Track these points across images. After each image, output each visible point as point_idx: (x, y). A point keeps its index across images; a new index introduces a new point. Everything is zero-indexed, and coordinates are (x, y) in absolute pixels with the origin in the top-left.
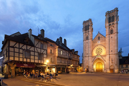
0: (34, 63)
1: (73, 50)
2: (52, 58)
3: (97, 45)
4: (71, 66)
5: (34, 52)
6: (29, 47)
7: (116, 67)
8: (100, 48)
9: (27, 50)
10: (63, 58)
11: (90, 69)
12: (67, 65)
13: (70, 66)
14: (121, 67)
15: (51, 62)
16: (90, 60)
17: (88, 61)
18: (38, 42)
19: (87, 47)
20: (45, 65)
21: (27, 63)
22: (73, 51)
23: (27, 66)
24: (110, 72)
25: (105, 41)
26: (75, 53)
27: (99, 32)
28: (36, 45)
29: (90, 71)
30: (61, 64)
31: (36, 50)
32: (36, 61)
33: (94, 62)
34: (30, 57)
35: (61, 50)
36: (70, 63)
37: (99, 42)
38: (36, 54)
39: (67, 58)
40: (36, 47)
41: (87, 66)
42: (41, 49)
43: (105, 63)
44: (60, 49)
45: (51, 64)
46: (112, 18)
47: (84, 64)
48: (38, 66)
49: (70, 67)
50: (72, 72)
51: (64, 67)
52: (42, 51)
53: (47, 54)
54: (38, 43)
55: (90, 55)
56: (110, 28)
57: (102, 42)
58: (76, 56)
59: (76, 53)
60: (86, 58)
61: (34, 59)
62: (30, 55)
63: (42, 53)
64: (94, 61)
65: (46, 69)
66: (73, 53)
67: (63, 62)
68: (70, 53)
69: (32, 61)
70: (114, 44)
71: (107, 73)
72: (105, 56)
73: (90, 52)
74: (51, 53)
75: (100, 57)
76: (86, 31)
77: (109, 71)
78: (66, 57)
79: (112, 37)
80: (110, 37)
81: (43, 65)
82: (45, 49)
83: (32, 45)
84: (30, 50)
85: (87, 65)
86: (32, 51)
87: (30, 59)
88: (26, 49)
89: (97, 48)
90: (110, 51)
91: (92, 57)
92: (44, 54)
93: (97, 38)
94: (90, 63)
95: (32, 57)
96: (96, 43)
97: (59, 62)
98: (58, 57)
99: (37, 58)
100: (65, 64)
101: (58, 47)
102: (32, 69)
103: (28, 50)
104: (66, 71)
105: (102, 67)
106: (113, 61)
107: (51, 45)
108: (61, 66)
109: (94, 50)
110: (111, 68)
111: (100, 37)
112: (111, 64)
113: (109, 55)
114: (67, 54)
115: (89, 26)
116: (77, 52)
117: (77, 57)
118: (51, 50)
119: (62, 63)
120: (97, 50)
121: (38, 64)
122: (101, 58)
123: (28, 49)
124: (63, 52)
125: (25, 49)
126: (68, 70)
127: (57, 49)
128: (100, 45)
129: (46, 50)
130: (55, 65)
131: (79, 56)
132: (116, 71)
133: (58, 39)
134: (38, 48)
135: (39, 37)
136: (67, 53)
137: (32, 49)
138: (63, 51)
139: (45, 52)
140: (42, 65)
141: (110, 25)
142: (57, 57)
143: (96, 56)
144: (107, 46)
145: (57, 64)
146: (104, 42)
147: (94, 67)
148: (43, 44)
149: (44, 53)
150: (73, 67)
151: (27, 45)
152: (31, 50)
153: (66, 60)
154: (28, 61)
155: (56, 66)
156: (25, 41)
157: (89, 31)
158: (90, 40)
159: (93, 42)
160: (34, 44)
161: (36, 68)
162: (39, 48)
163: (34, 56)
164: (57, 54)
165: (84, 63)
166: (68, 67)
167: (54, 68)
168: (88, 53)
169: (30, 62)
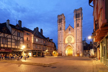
0: (11, 48)
1: (48, 38)
2: (28, 44)
3: (68, 35)
4: (47, 51)
5: (11, 39)
6: (6, 35)
7: (81, 52)
8: (70, 38)
9: (4, 37)
10: (39, 44)
11: (62, 54)
12: (42, 50)
14: (84, 52)
15: (28, 47)
17: (61, 48)
18: (14, 31)
19: (61, 36)
20: (21, 50)
21: (4, 48)
22: (48, 39)
23: (4, 51)
26: (50, 41)
27: (70, 25)
28: (13, 34)
29: (63, 55)
30: (37, 49)
31: (13, 38)
32: (13, 47)
33: (65, 49)
34: (7, 43)
35: (37, 38)
37: (70, 33)
38: (13, 41)
40: (13, 35)
43: (74, 49)
44: (35, 37)
45: (27, 49)
46: (78, 15)
48: (15, 51)
49: (45, 52)
50: (48, 56)
51: (40, 52)
52: (19, 38)
53: (23, 41)
54: (15, 32)
55: (63, 43)
56: (77, 23)
57: (71, 32)
58: (51, 43)
60: (60, 45)
61: (11, 45)
62: (7, 42)
63: (18, 40)
65: (23, 54)
66: (48, 41)
67: (38, 48)
68: (45, 41)
69: (9, 46)
70: (80, 35)
71: (74, 56)
72: (73, 43)
73: (62, 40)
74: (27, 40)
75: (70, 44)
77: (76, 55)
78: (42, 44)
81: (20, 50)
82: (22, 37)
83: (9, 33)
86: (9, 38)
87: (7, 45)
88: (3, 36)
89: (68, 37)
91: (65, 44)
92: (21, 41)
93: (68, 29)
95: (9, 43)
96: (67, 33)
97: (35, 48)
99: (13, 44)
100: (40, 50)
102: (9, 53)
103: (6, 37)
105: (71, 52)
107: (28, 34)
108: (37, 51)
109: (66, 39)
111: (71, 28)
114: (42, 41)
115: (62, 19)
116: (52, 40)
118: (27, 38)
119: (37, 48)
120: (68, 39)
121: (15, 49)
122: (71, 45)
124: (38, 40)
125: (2, 37)
127: (33, 37)
128: (70, 35)
131: (54, 43)
132: (81, 55)
133: (35, 29)
134: (15, 36)
135: (16, 27)
136: (43, 40)
137: (10, 36)
138: (39, 38)
140: (18, 49)
141: (76, 20)
142: (33, 44)
143: (67, 43)
144: (75, 36)
145: (32, 49)
146: (73, 33)
147: (66, 52)
148: (20, 33)
149: (20, 40)
150: (48, 52)
151: (4, 33)
153: (42, 46)
156: (2, 30)
157: (62, 24)
158: (63, 31)
159: (65, 32)
160: (11, 32)
163: (11, 42)
166: (44, 52)
167: (31, 52)
168: (61, 41)
169: (7, 47)
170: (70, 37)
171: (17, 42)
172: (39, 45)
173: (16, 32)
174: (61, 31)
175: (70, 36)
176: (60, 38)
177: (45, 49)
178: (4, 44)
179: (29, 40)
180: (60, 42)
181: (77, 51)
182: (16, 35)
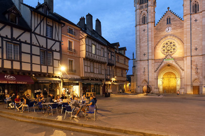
0: (30, 73)
1: (117, 44)
2: (72, 61)
3: (166, 36)
4: (113, 79)
5: (31, 44)
6: (17, 33)
8: (171, 43)
9: (12, 38)
12: (103, 77)
13: (111, 81)
16: (150, 68)
17: (146, 71)
18: (39, 22)
19: (145, 39)
20: (56, 77)
21: (12, 72)
22: (116, 47)
23: (13, 81)
24: (192, 93)
25: (182, 27)
26: (120, 52)
27: (168, 8)
28: (35, 29)
30: (92, 76)
31: (34, 41)
32: (36, 69)
33: (158, 73)
34: (21, 57)
35: (93, 42)
36: (111, 73)
37: (169, 30)
38: (36, 50)
39: (104, 63)
40: (35, 34)
41: (145, 80)
42: (47, 38)
43: (183, 74)
44: (90, 41)
45: (70, 76)
47: (138, 76)
48: (41, 80)
51: (99, 83)
52: (50, 43)
53: (60, 51)
54: (40, 24)
55: (150, 57)
56: (193, 1)
57: (174, 29)
58: (123, 58)
59: (122, 52)
60: (142, 63)
61: (31, 63)
62: (21, 52)
63: (49, 48)
64: (158, 70)
65: (59, 90)
66: (116, 52)
67: (96, 71)
68: (111, 52)
69: (26, 67)
70: (201, 35)
71: (186, 94)
72: (182, 59)
73: (150, 51)
74: (70, 48)
75: (171, 62)
76: (141, 4)
77: (190, 91)
78: (104, 61)
79: (196, 20)
80: (193, 19)
81: (53, 77)
82: (57, 39)
83: (25, 28)
84: (20, 41)
85: (143, 78)
86: (25, 43)
87: (21, 62)
88: (9, 37)
89: (165, 42)
90: (193, 48)
91: (155, 60)
92: (55, 51)
93: (164, 20)
94: (150, 75)
95: (26, 58)
96: (163, 31)
97: (89, 71)
98: (86, 59)
99: (37, 60)
100: (100, 77)
101: (86, 35)
102: (26, 87)
103: (16, 40)
104: (101, 93)
105: (175, 82)
106: (199, 71)
107: (70, 31)
108: (92, 79)
109: (158, 46)
110: (195, 84)
111: (172, 18)
112: (195, 76)
113: (191, 56)
114: (104, 52)
116: (124, 49)
117: (125, 61)
118: (70, 43)
119: (94, 73)
120: (164, 47)
121: (40, 74)
122: (174, 63)
123: (15, 36)
124: (96, 49)
125: (7, 37)
126: (106, 90)
127: (84, 40)
128: (171, 35)
129: (58, 41)
130: (78, 77)
131: (129, 59)
133: (82, 19)
134: (40, 35)
135: (41, 10)
136: (106, 50)
137: (26, 37)
138: (97, 45)
139: (56, 47)
140: (49, 76)
142: (84, 59)
143: (163, 59)
144: (186, 38)
145: (83, 75)
146: (179, 30)
147: (159, 83)
148: (52, 27)
149: (53, 49)
150: (116, 82)
151: (13, 26)
152: (22, 39)
153: (103, 66)
154: (16, 66)
155: (82, 79)
156: (7, 16)
157: (148, 6)
158: (151, 25)
160: (29, 24)
161: (35, 86)
162: (43, 36)
163: (31, 54)
164: (84, 52)
165: (138, 73)
166: (107, 83)
167: (77, 84)
168: (146, 52)
169: (21, 70)
170: (171, 40)
171: (47, 56)
172: (97, 64)
173: (42, 24)
174: (146, 25)
175: (169, 39)
176: (142, 45)
177: (110, 75)
178: (12, 61)
179: (73, 48)
180: (142, 55)
181: (193, 79)
182: (42, 34)
